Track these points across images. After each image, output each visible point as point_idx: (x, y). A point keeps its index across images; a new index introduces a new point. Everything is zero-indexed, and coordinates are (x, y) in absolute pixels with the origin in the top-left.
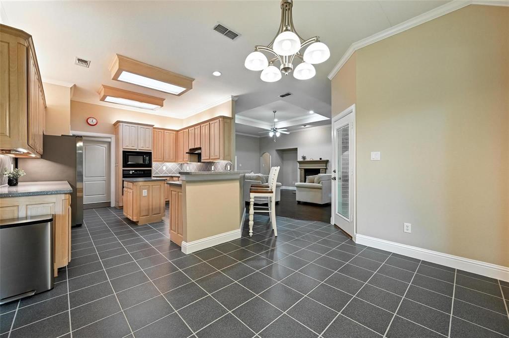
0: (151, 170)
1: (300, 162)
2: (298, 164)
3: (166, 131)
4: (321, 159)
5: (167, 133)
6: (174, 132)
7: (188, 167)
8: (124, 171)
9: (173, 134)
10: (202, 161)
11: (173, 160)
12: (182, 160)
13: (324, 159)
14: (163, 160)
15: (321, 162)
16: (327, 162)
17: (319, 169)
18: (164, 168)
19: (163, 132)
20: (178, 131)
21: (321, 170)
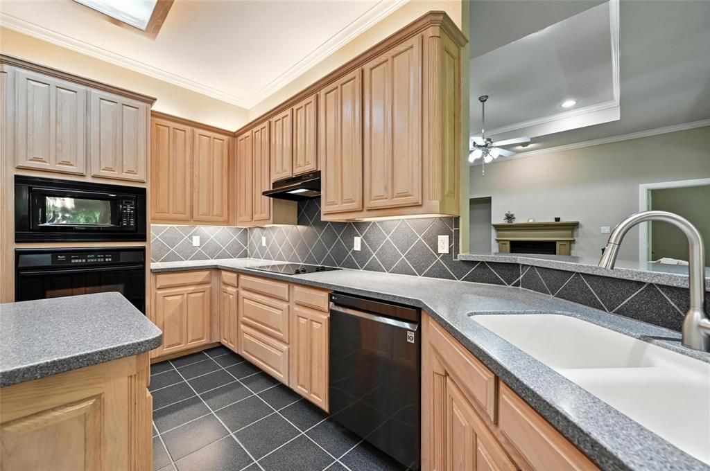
0: (143, 250)
1: (498, 228)
2: (493, 232)
3: (198, 131)
4: (557, 219)
5: (202, 137)
6: (225, 138)
7: (264, 239)
8: (22, 257)
9: (222, 142)
10: (323, 218)
11: (221, 219)
12: (248, 218)
13: (565, 219)
14: (192, 218)
15: (558, 225)
16: (574, 226)
17: (554, 243)
18: (196, 241)
19: (189, 134)
20: (234, 135)
21: (558, 244)
